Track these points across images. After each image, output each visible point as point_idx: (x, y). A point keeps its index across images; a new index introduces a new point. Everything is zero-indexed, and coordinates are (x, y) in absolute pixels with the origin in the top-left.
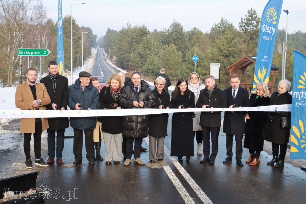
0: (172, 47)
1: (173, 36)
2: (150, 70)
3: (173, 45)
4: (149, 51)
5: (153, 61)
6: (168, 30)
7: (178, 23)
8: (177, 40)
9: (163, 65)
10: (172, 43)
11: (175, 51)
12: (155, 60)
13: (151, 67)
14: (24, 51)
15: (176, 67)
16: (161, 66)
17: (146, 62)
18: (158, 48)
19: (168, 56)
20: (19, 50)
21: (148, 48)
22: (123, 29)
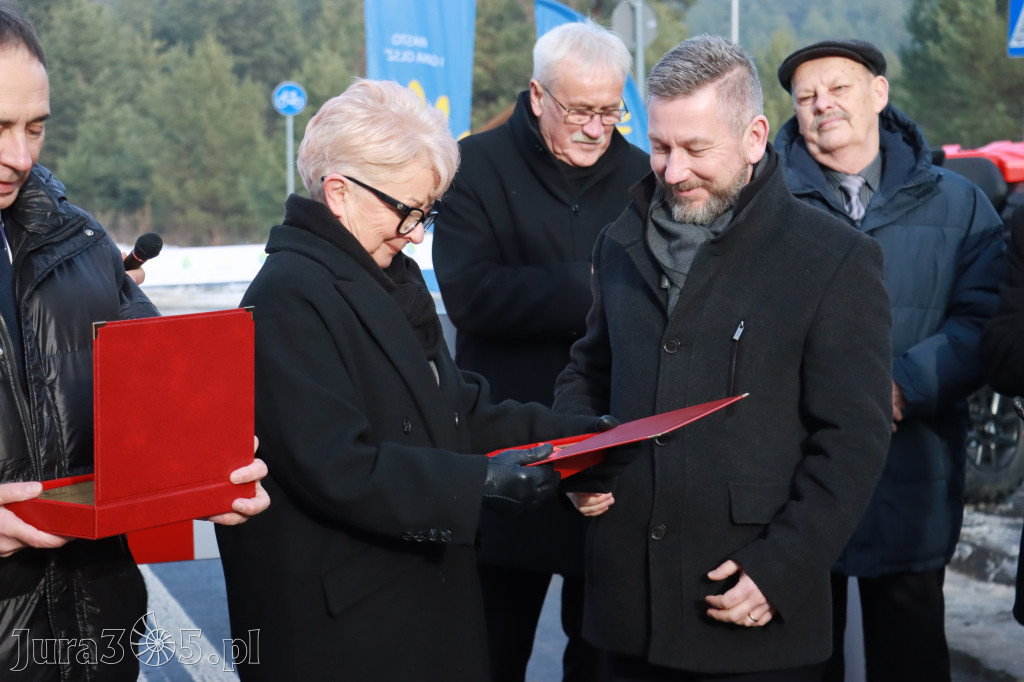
0: (209, 59)
2: (97, 181)
4: (88, 80)
5: (113, 136)
8: (241, 23)
9: (166, 155)
11: (228, 78)
12: (122, 130)
13: (102, 167)
15: (235, 161)
16: (153, 162)
17: (70, 138)
18: (136, 65)
19: (188, 103)
21: (80, 63)
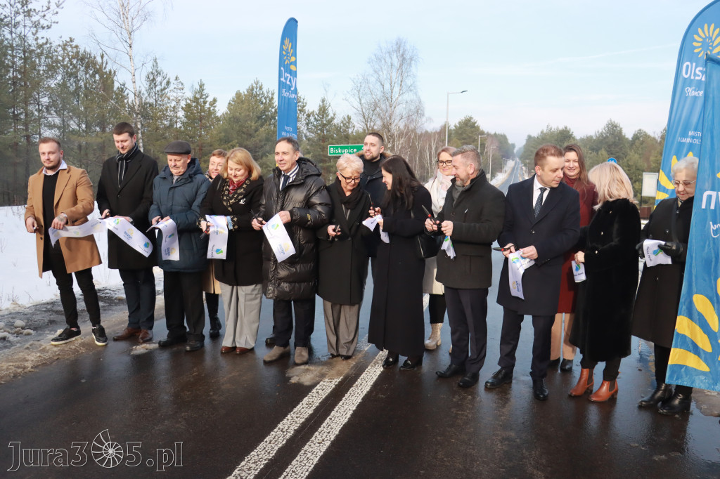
0: (602, 155)
1: (607, 140)
3: (603, 152)
6: (601, 134)
7: (616, 122)
8: (613, 146)
10: (603, 149)
14: (337, 148)
20: (330, 147)
22: (541, 133)
